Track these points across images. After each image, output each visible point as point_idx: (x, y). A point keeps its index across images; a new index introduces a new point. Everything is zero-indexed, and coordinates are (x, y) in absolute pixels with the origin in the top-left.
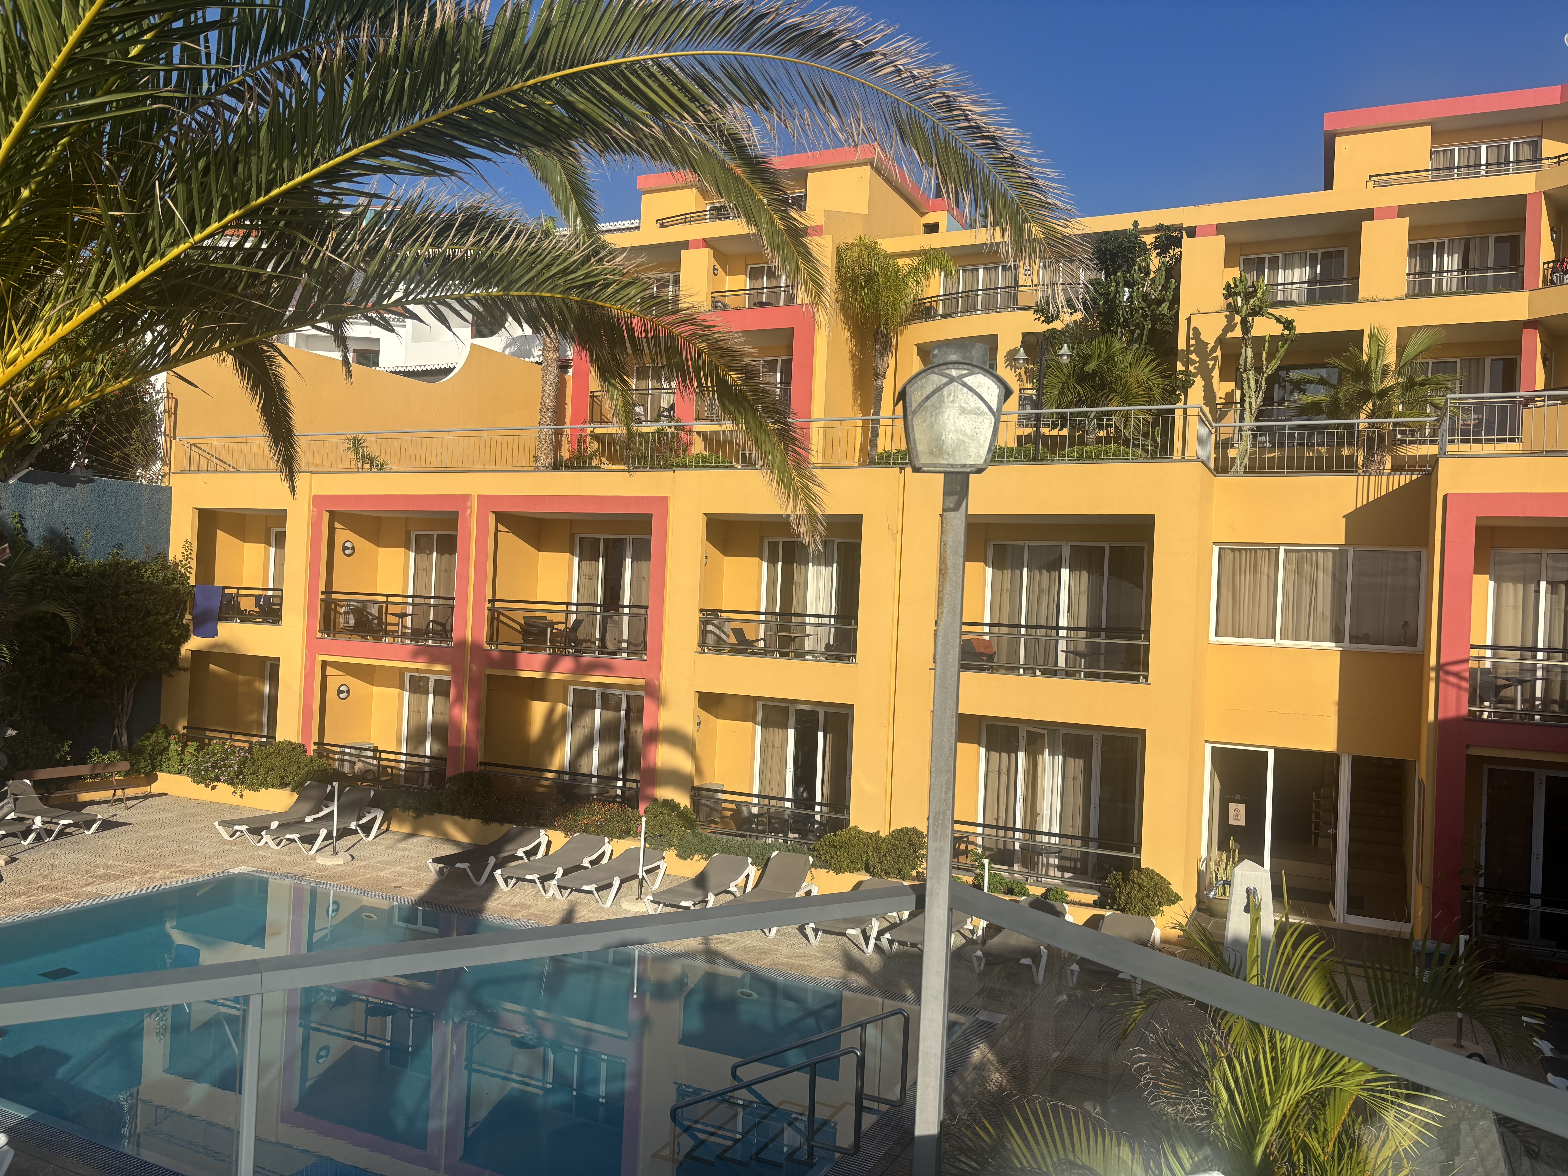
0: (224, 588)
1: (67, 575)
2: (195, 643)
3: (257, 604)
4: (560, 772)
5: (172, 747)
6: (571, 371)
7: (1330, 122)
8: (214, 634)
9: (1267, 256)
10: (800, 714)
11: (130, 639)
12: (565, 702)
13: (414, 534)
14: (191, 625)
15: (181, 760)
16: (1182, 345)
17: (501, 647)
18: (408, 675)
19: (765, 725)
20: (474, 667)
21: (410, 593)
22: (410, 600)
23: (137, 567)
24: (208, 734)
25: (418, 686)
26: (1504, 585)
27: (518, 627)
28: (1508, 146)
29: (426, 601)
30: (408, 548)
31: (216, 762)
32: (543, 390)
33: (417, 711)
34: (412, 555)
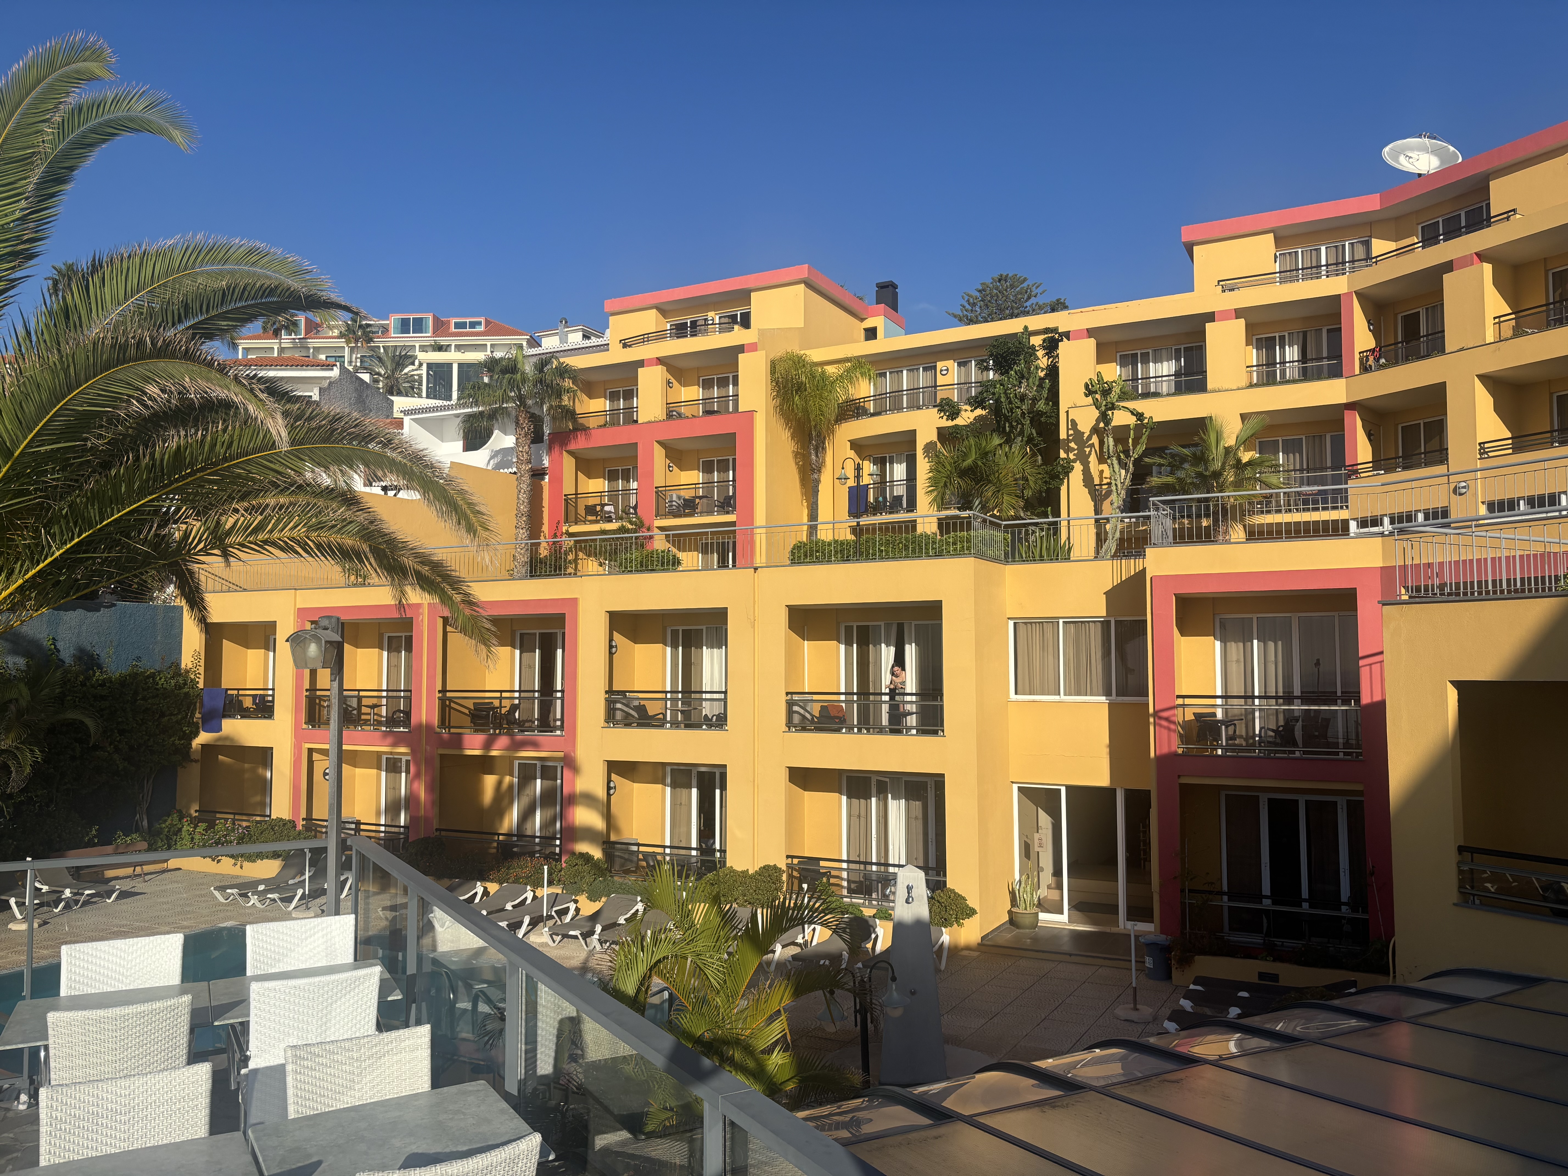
0: (227, 690)
1: (93, 686)
2: (203, 737)
3: (254, 703)
4: (509, 835)
5: (185, 828)
6: (547, 477)
7: (1187, 233)
8: (219, 729)
9: (1139, 352)
10: (700, 774)
11: (147, 738)
12: (512, 775)
13: (386, 635)
14: (200, 722)
15: (192, 839)
16: (1063, 435)
17: (452, 730)
18: (384, 757)
19: (674, 785)
20: (428, 748)
21: (385, 688)
22: (384, 694)
23: (153, 676)
24: (218, 815)
25: (393, 766)
26: (1228, 644)
27: (467, 711)
28: (1344, 246)
29: (398, 694)
30: (382, 648)
31: (219, 839)
32: (518, 498)
33: (392, 787)
34: (385, 653)
